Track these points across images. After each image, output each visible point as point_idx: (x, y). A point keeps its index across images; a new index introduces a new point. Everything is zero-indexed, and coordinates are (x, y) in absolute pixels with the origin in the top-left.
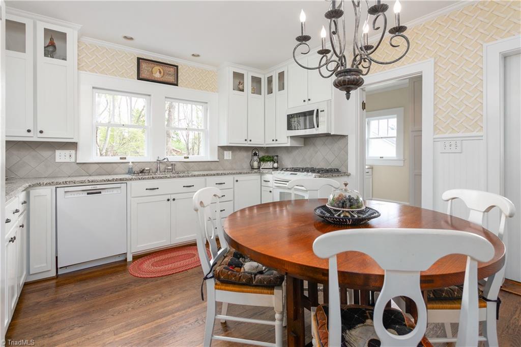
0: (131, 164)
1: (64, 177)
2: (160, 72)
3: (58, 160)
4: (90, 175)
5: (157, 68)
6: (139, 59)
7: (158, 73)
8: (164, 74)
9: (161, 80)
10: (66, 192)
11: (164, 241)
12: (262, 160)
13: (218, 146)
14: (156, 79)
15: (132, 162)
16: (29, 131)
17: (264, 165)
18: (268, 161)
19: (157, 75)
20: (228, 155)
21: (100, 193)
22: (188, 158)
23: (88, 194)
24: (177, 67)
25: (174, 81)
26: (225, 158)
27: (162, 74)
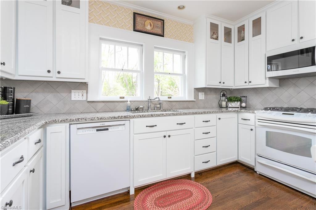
0: (129, 102)
1: (78, 113)
2: (151, 25)
3: (73, 99)
4: (98, 112)
5: (148, 21)
6: (135, 14)
7: (149, 26)
8: (153, 27)
9: (151, 32)
10: (78, 129)
11: (161, 175)
12: (230, 100)
13: (194, 88)
14: (148, 31)
15: (130, 101)
16: (49, 71)
17: (231, 104)
18: (234, 101)
19: (148, 28)
20: (201, 96)
21: (107, 129)
22: (171, 98)
23: (97, 130)
24: (163, 20)
25: (161, 32)
26: (199, 99)
27: (152, 26)
